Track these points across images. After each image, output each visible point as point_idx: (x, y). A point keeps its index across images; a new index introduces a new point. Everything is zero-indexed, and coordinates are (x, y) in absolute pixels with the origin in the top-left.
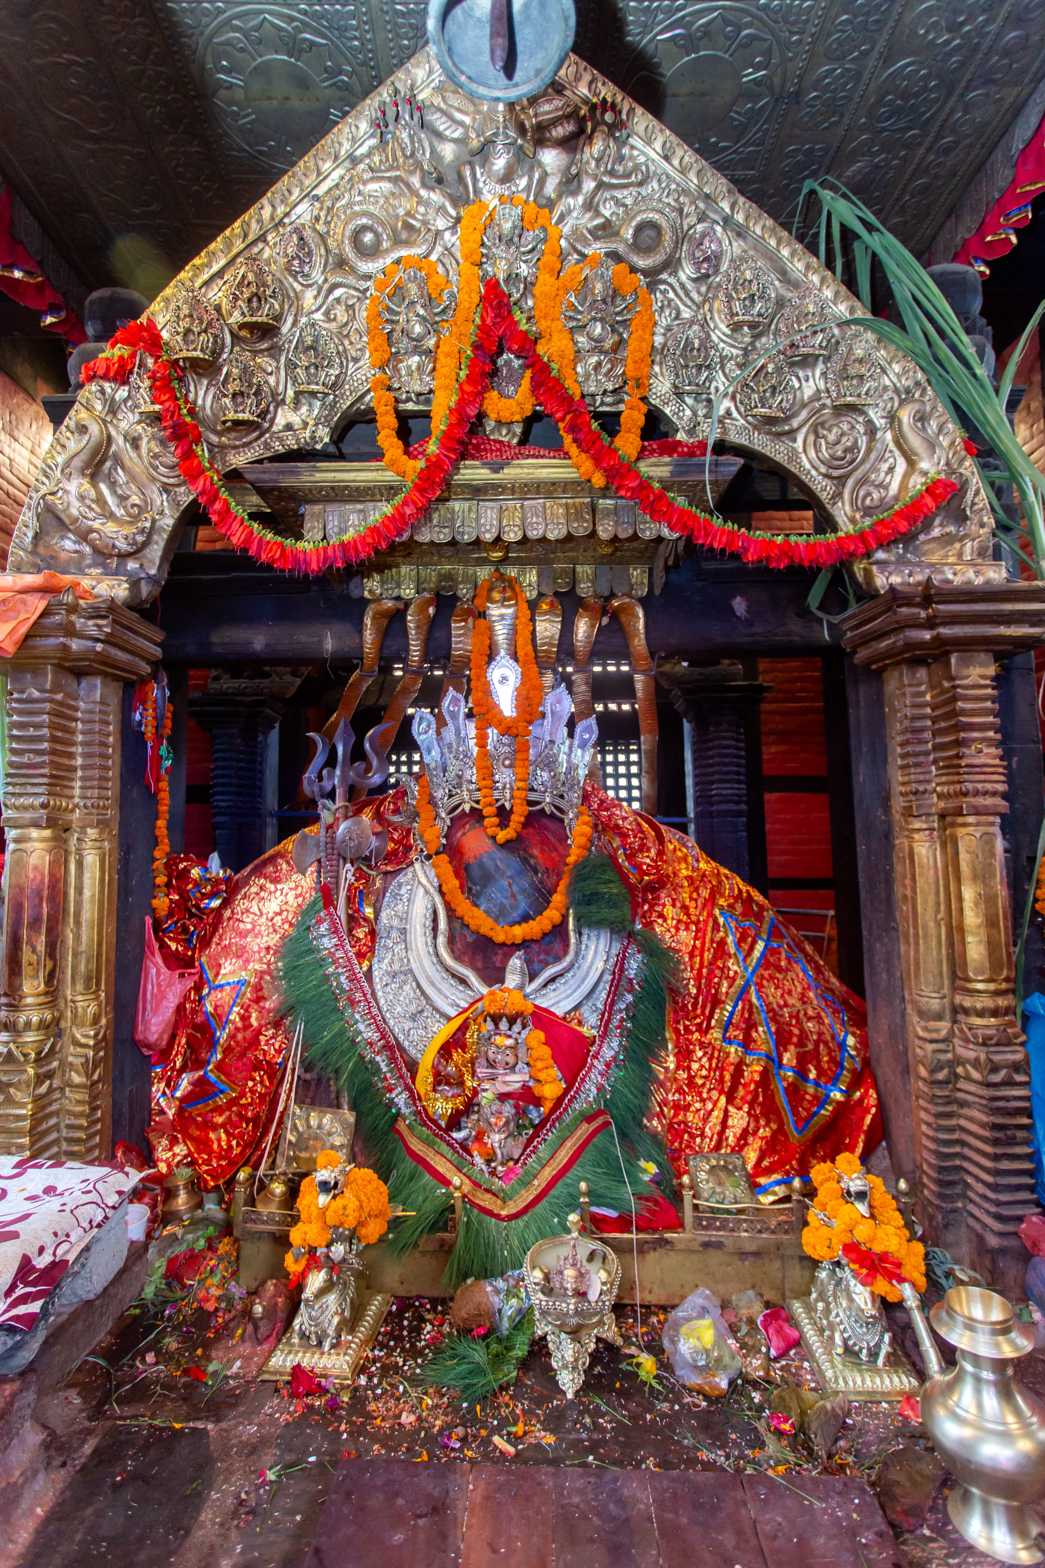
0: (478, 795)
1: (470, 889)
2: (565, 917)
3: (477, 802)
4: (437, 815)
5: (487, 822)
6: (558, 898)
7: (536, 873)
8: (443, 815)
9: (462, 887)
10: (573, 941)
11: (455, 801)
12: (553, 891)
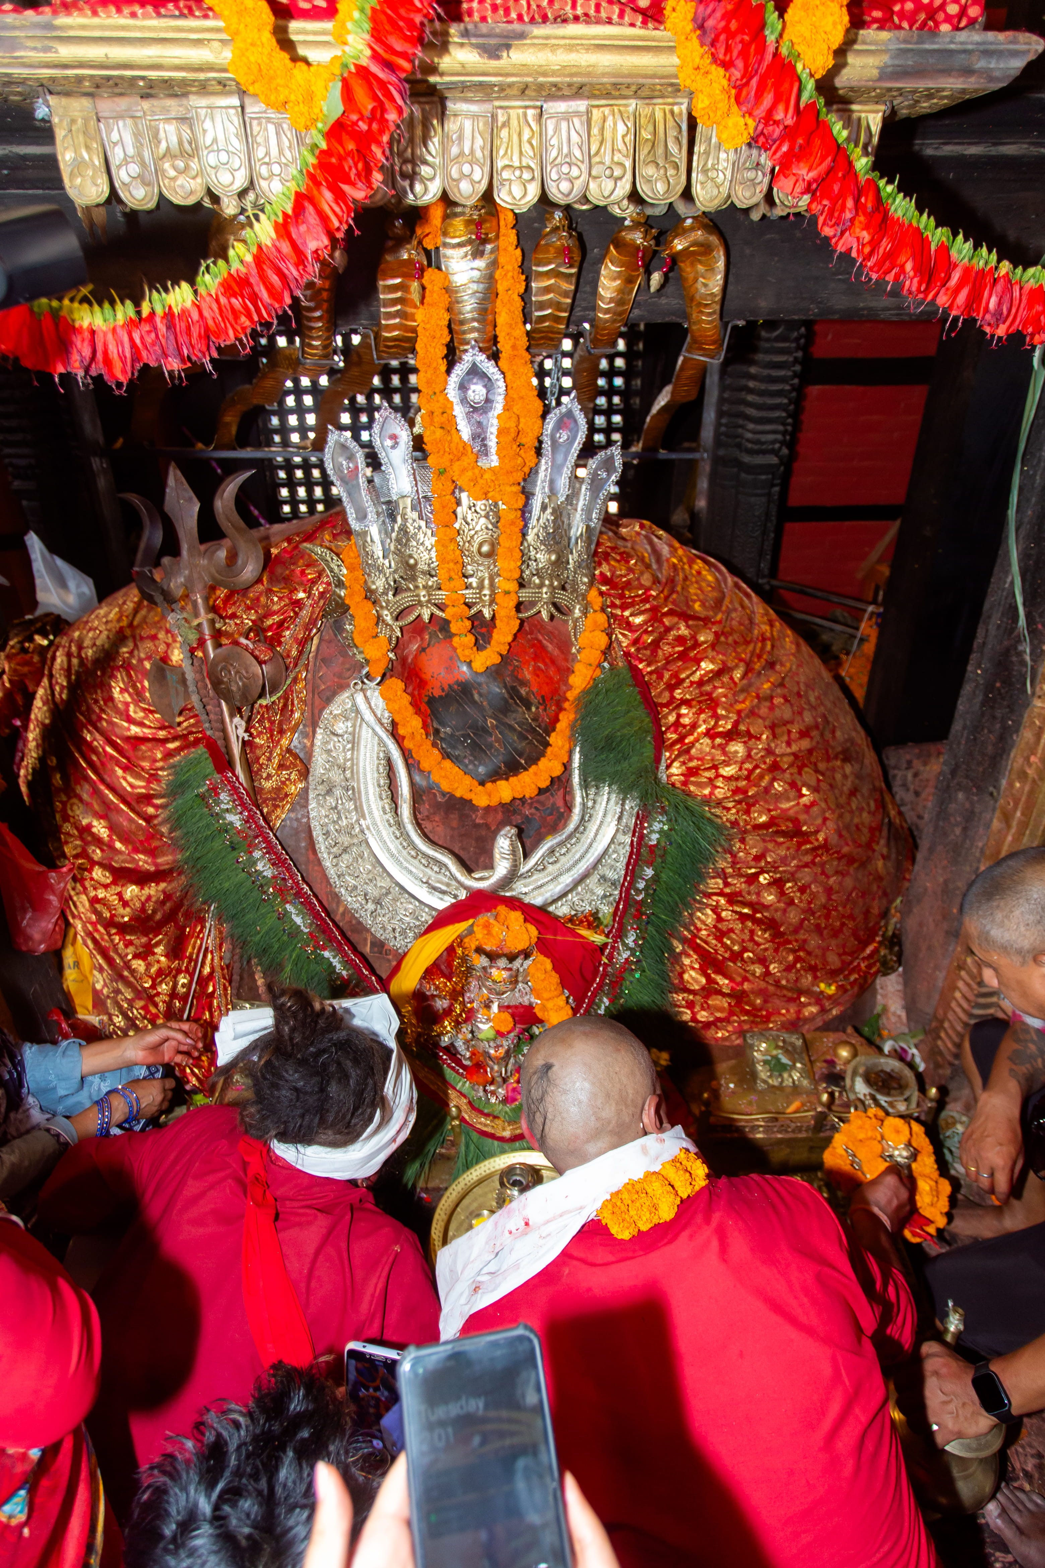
0: (442, 596)
1: (437, 732)
2: (567, 767)
3: (441, 607)
4: (379, 618)
5: (456, 641)
6: (558, 740)
7: (529, 709)
8: (388, 619)
9: (425, 726)
10: (578, 800)
11: (405, 599)
12: (551, 727)
